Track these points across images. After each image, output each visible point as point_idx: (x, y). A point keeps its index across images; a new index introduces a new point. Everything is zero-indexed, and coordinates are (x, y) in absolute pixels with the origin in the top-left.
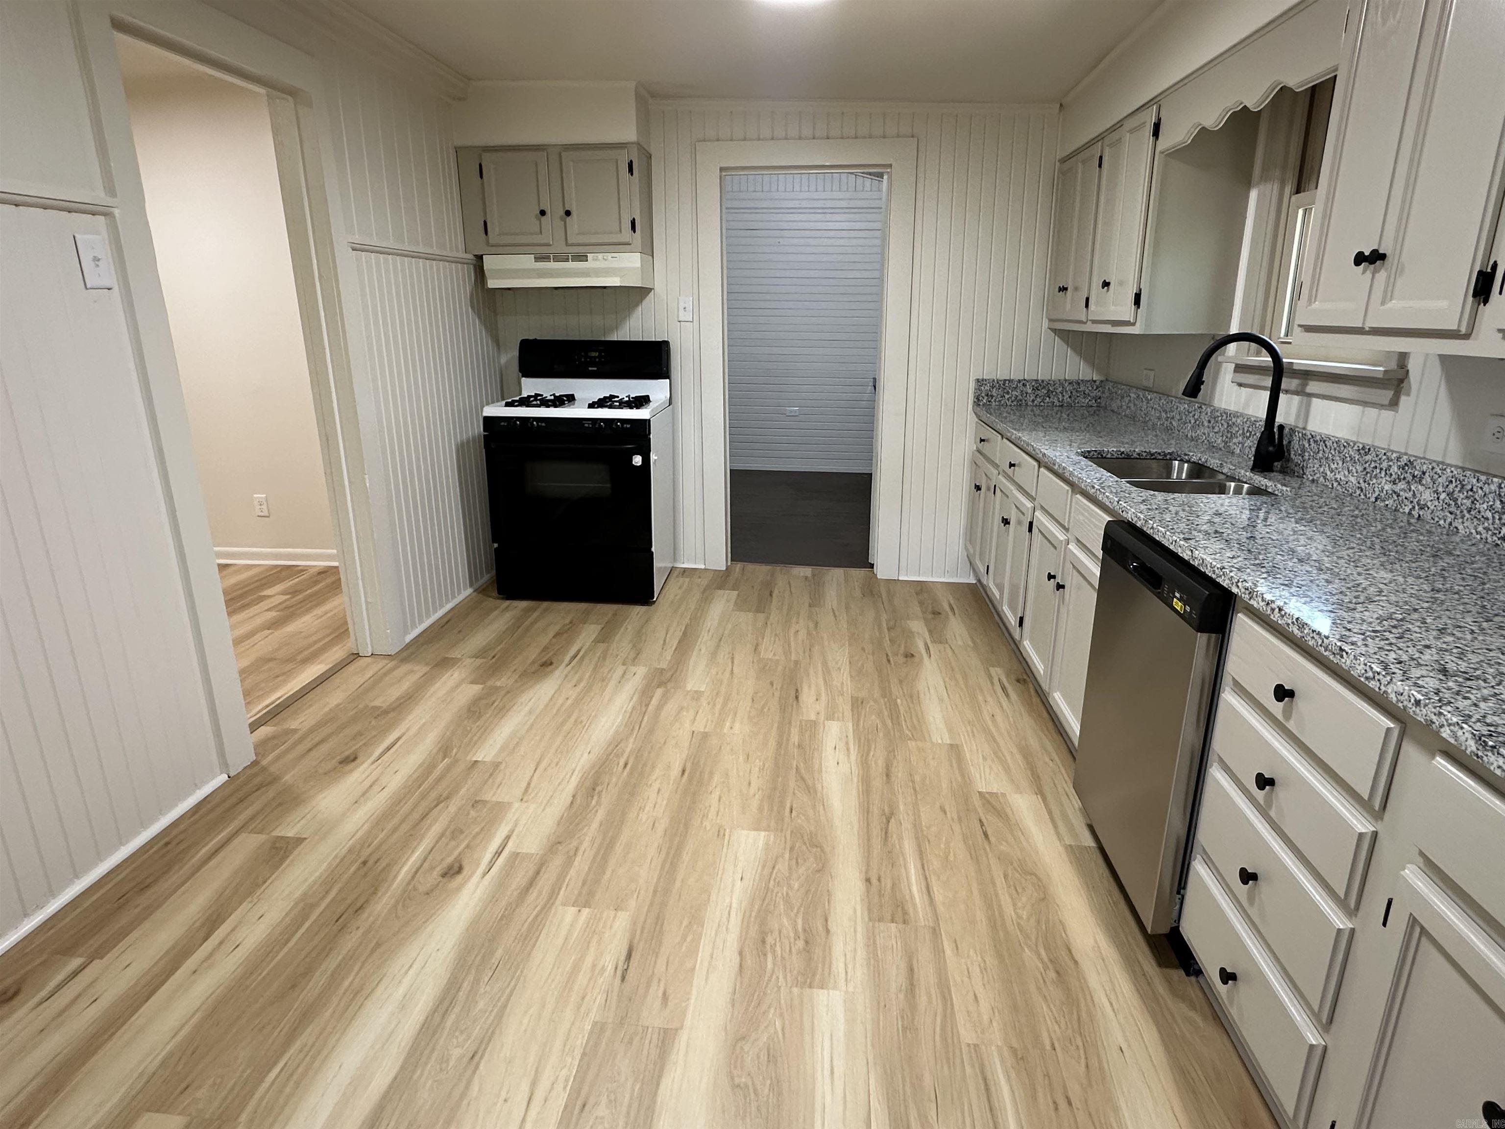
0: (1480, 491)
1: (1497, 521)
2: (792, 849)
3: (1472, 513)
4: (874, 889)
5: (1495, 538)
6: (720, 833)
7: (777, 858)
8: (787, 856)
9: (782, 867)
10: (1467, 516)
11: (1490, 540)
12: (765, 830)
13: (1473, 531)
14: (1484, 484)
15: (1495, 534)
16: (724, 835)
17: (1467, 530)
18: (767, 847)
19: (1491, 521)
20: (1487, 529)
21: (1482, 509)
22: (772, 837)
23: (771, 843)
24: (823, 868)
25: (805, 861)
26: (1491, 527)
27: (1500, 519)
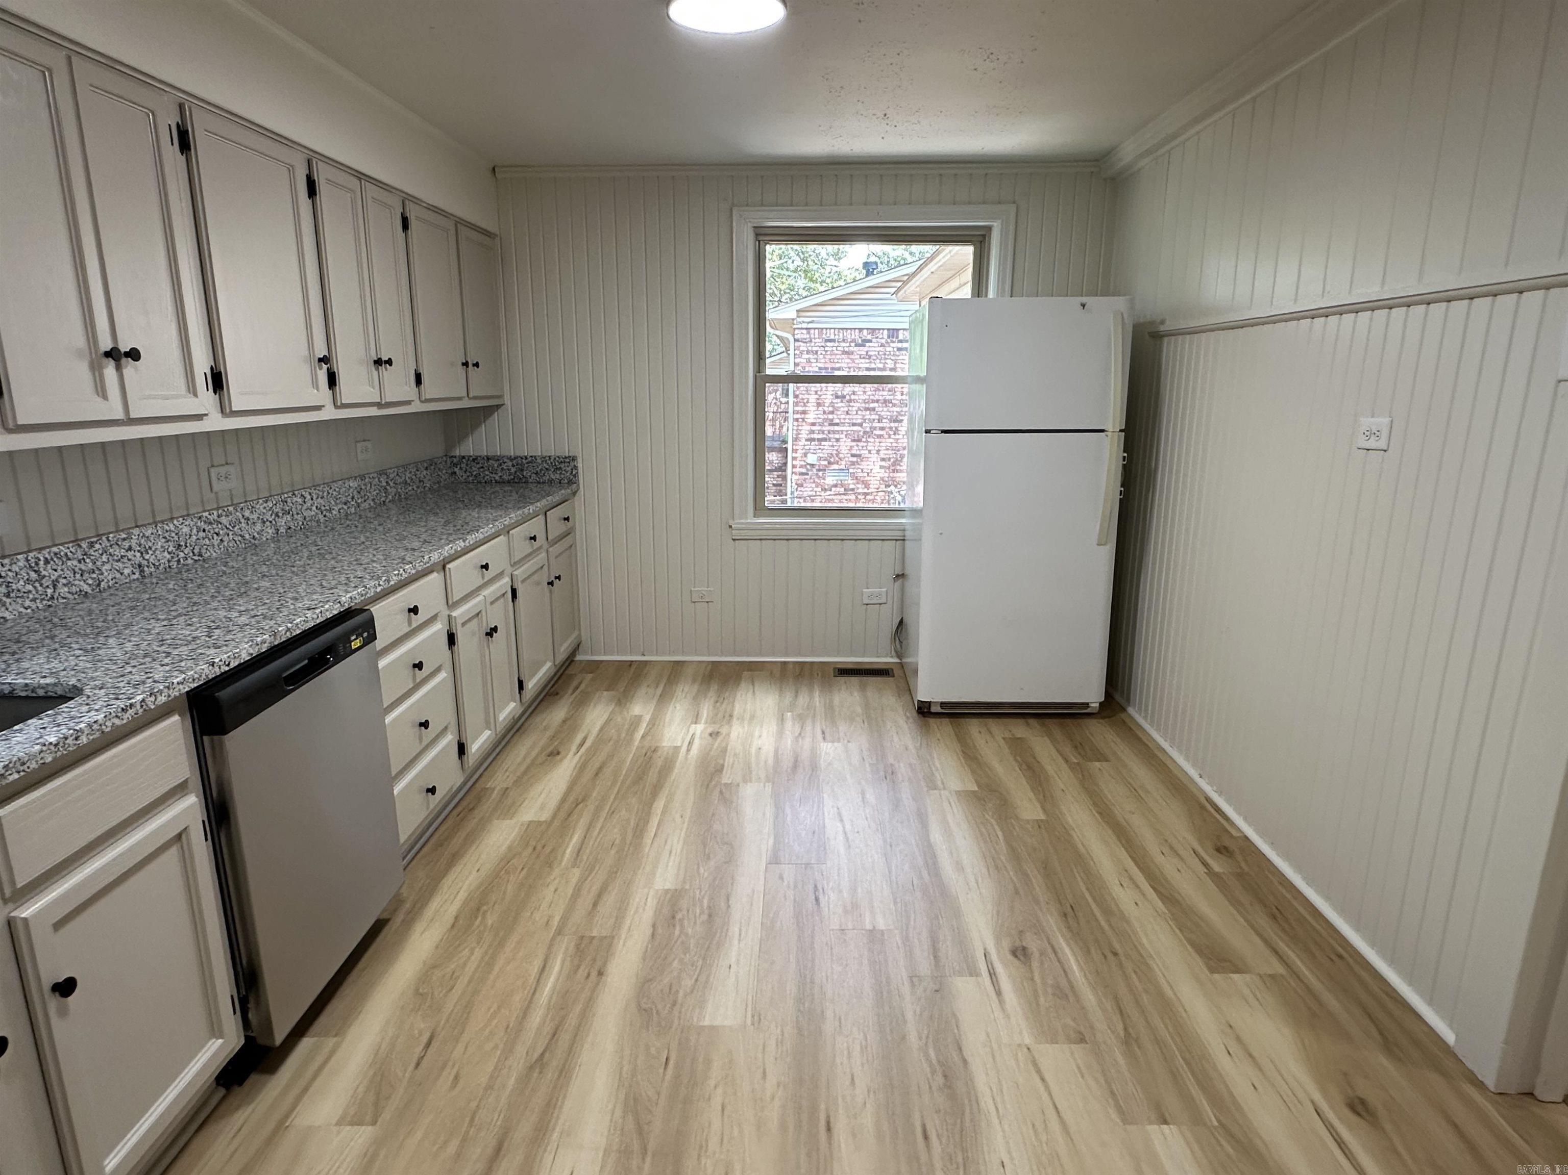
0: (10, 574)
1: (40, 588)
2: (674, 1004)
3: (12, 595)
4: (599, 963)
5: (44, 602)
6: (758, 1018)
7: (692, 992)
8: (681, 994)
9: (688, 983)
10: (8, 601)
11: (40, 606)
12: (703, 1027)
13: (22, 610)
14: (11, 565)
15: (43, 599)
16: (753, 1016)
17: (15, 612)
18: (702, 1004)
19: (34, 592)
20: (34, 600)
21: (20, 587)
22: (695, 1020)
23: (697, 1010)
24: (644, 985)
25: (662, 991)
26: (37, 596)
27: (41, 585)
